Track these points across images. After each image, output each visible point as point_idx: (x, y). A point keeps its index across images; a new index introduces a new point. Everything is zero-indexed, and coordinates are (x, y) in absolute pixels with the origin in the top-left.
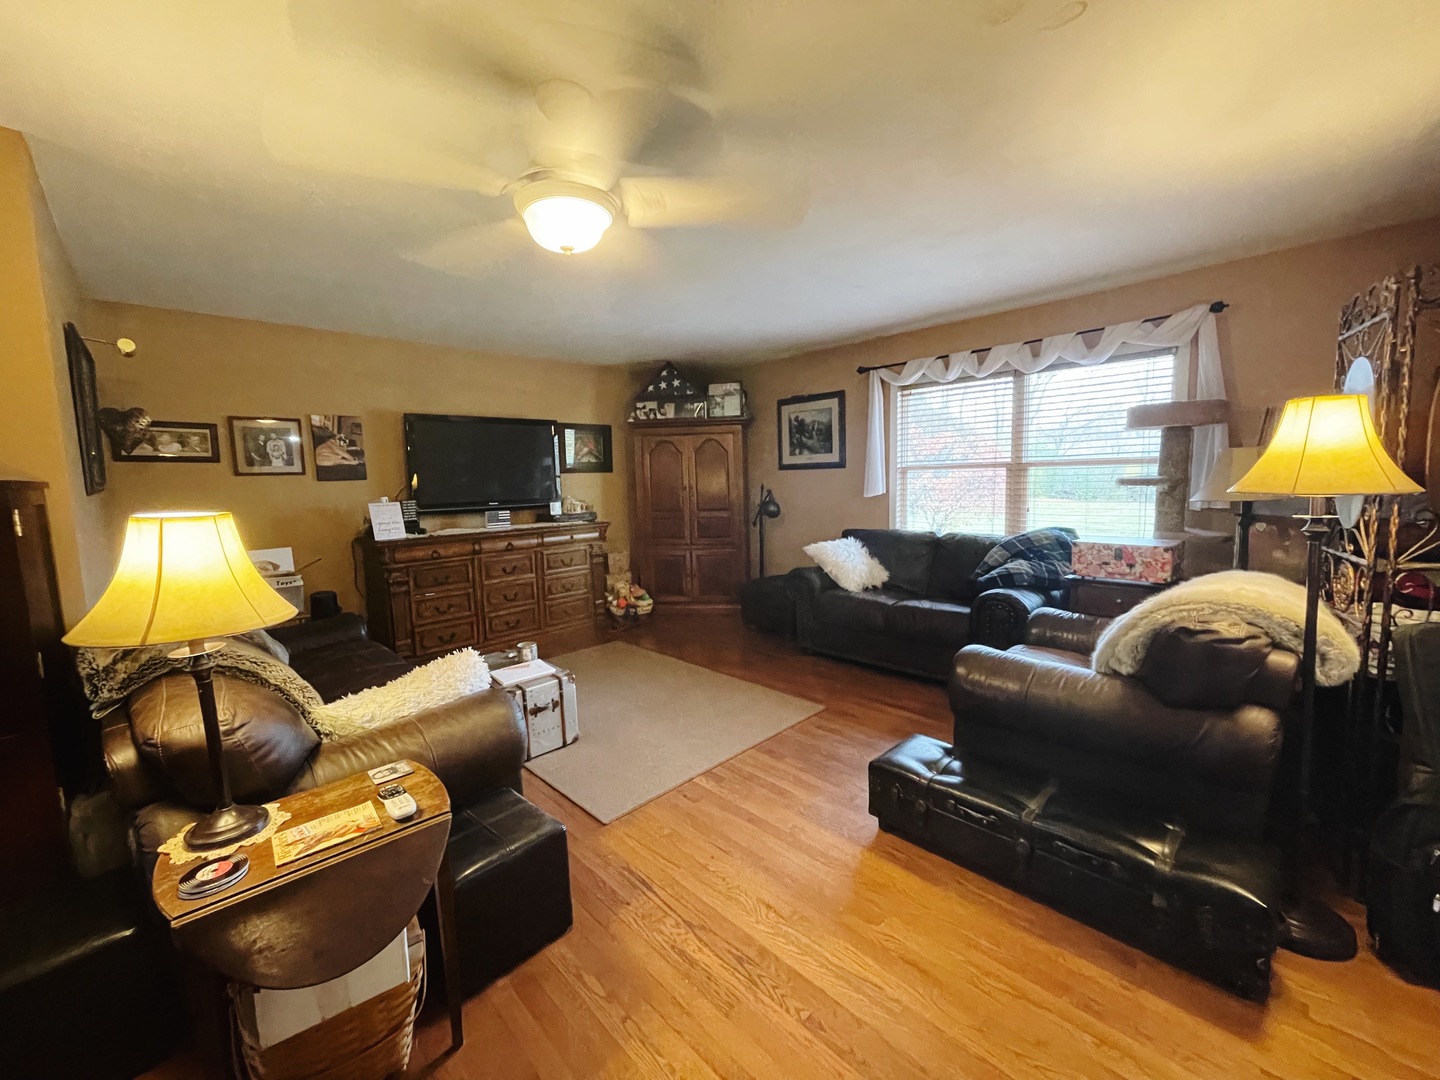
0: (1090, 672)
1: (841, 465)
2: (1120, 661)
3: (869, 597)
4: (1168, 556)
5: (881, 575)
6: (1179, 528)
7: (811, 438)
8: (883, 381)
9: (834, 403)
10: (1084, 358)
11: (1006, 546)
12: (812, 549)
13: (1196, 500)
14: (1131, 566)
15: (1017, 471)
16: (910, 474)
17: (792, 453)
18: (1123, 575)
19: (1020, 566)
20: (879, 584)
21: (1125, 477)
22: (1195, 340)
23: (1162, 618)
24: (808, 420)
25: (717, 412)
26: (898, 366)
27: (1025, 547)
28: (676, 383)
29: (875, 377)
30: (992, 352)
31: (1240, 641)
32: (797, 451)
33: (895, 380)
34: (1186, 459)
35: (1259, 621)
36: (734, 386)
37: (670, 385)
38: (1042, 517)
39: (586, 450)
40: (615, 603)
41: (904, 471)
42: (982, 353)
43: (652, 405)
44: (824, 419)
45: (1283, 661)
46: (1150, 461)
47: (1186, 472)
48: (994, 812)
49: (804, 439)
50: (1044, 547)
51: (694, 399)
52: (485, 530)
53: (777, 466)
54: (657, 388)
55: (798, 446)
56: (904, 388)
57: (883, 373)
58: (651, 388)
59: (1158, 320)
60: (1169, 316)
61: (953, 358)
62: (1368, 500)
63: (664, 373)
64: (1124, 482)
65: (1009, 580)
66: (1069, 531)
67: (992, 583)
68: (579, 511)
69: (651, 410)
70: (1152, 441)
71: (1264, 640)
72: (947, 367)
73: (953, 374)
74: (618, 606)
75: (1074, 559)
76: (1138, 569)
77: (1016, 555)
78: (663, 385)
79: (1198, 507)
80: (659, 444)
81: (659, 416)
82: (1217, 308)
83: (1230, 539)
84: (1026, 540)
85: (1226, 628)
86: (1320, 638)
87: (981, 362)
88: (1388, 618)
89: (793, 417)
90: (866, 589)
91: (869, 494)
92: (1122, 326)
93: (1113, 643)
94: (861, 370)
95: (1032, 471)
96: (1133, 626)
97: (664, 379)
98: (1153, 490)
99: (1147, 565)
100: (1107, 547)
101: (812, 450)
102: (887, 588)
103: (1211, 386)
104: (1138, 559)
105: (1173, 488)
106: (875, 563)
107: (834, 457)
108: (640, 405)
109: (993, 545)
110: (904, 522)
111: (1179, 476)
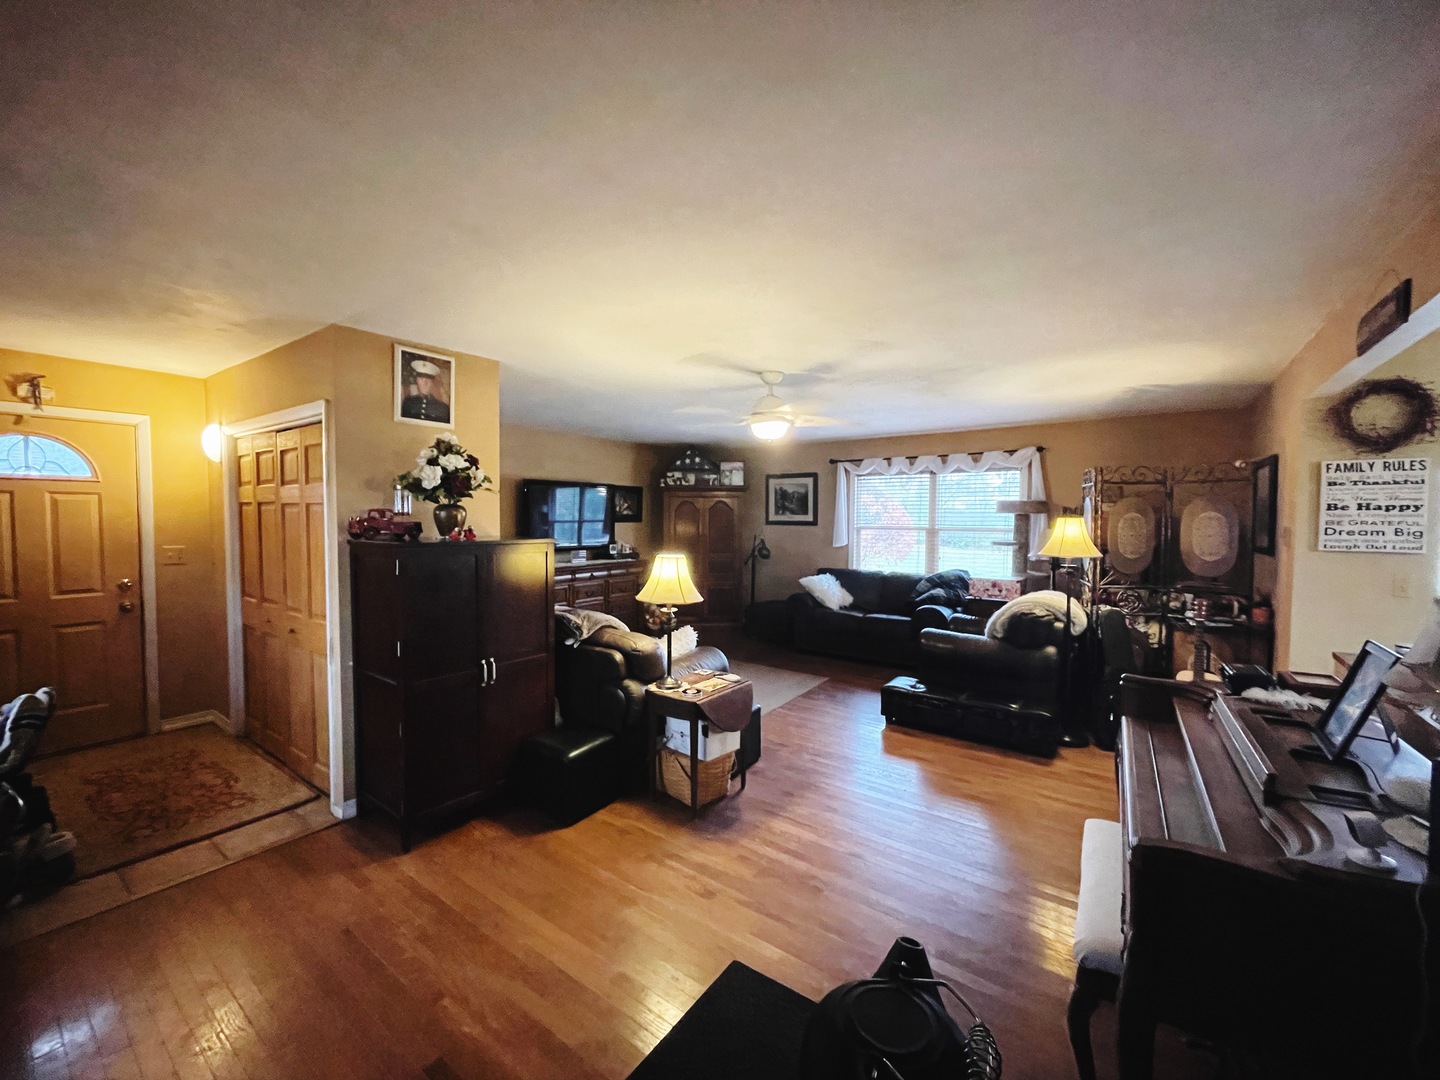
0: (984, 638)
1: (814, 523)
2: (998, 632)
3: (842, 612)
4: (1018, 585)
5: (848, 599)
6: (1025, 570)
7: (792, 502)
8: (846, 470)
9: (809, 481)
10: (972, 469)
11: (929, 580)
12: (804, 581)
13: (1032, 556)
14: (1000, 591)
15: (932, 533)
16: (863, 532)
17: (777, 513)
18: (996, 596)
19: (939, 591)
20: (847, 604)
21: (996, 541)
22: (1030, 465)
23: (1015, 610)
24: (790, 491)
25: (726, 481)
26: (858, 462)
27: (939, 581)
28: (697, 460)
29: (841, 466)
30: (918, 460)
31: (1043, 617)
32: (781, 512)
33: (856, 470)
34: (1027, 532)
35: (1051, 609)
36: (741, 465)
37: (693, 461)
38: (949, 563)
39: (626, 505)
40: (651, 620)
41: (859, 530)
42: (912, 459)
43: (678, 475)
44: (802, 491)
45: (1059, 625)
46: (1008, 531)
47: (1027, 539)
48: (945, 700)
49: (786, 504)
50: (951, 580)
51: (710, 472)
52: (569, 565)
53: (764, 521)
54: (683, 462)
55: (781, 508)
56: (859, 476)
57: (848, 466)
58: (678, 463)
59: (1012, 452)
60: (1016, 451)
61: (894, 460)
62: (1091, 559)
63: (689, 452)
64: (995, 543)
65: (934, 600)
66: (966, 572)
67: (924, 602)
68: (628, 552)
69: (678, 479)
70: (1010, 519)
71: (1053, 617)
72: (889, 465)
73: (895, 469)
74: (654, 623)
75: (971, 587)
76: (1004, 593)
77: (935, 586)
78: (688, 461)
79: (1034, 559)
80: (683, 503)
81: (684, 483)
82: (1040, 449)
83: (1048, 577)
84: (940, 577)
85: (1039, 612)
86: (1072, 615)
87: (912, 464)
88: (1099, 609)
89: (778, 488)
90: (841, 608)
91: (836, 545)
92: (994, 453)
93: (994, 623)
94: (833, 462)
95: (941, 534)
96: (1003, 614)
97: (689, 457)
98: (1011, 548)
99: (1008, 590)
100: (988, 581)
101: (793, 512)
102: (852, 607)
103: (1038, 494)
104: (1004, 588)
105: (1020, 548)
106: (844, 591)
107: (810, 518)
108: (669, 474)
109: (921, 579)
110: (859, 564)
111: (1023, 541)
